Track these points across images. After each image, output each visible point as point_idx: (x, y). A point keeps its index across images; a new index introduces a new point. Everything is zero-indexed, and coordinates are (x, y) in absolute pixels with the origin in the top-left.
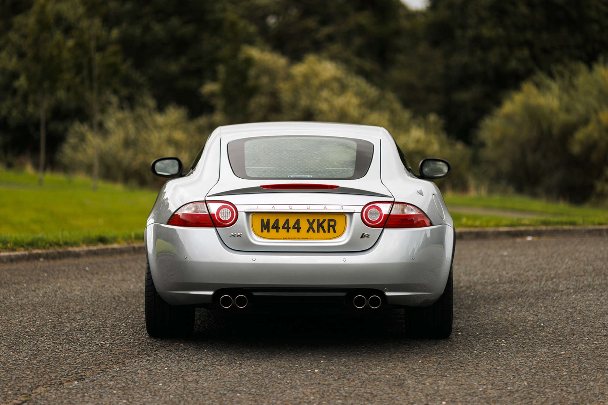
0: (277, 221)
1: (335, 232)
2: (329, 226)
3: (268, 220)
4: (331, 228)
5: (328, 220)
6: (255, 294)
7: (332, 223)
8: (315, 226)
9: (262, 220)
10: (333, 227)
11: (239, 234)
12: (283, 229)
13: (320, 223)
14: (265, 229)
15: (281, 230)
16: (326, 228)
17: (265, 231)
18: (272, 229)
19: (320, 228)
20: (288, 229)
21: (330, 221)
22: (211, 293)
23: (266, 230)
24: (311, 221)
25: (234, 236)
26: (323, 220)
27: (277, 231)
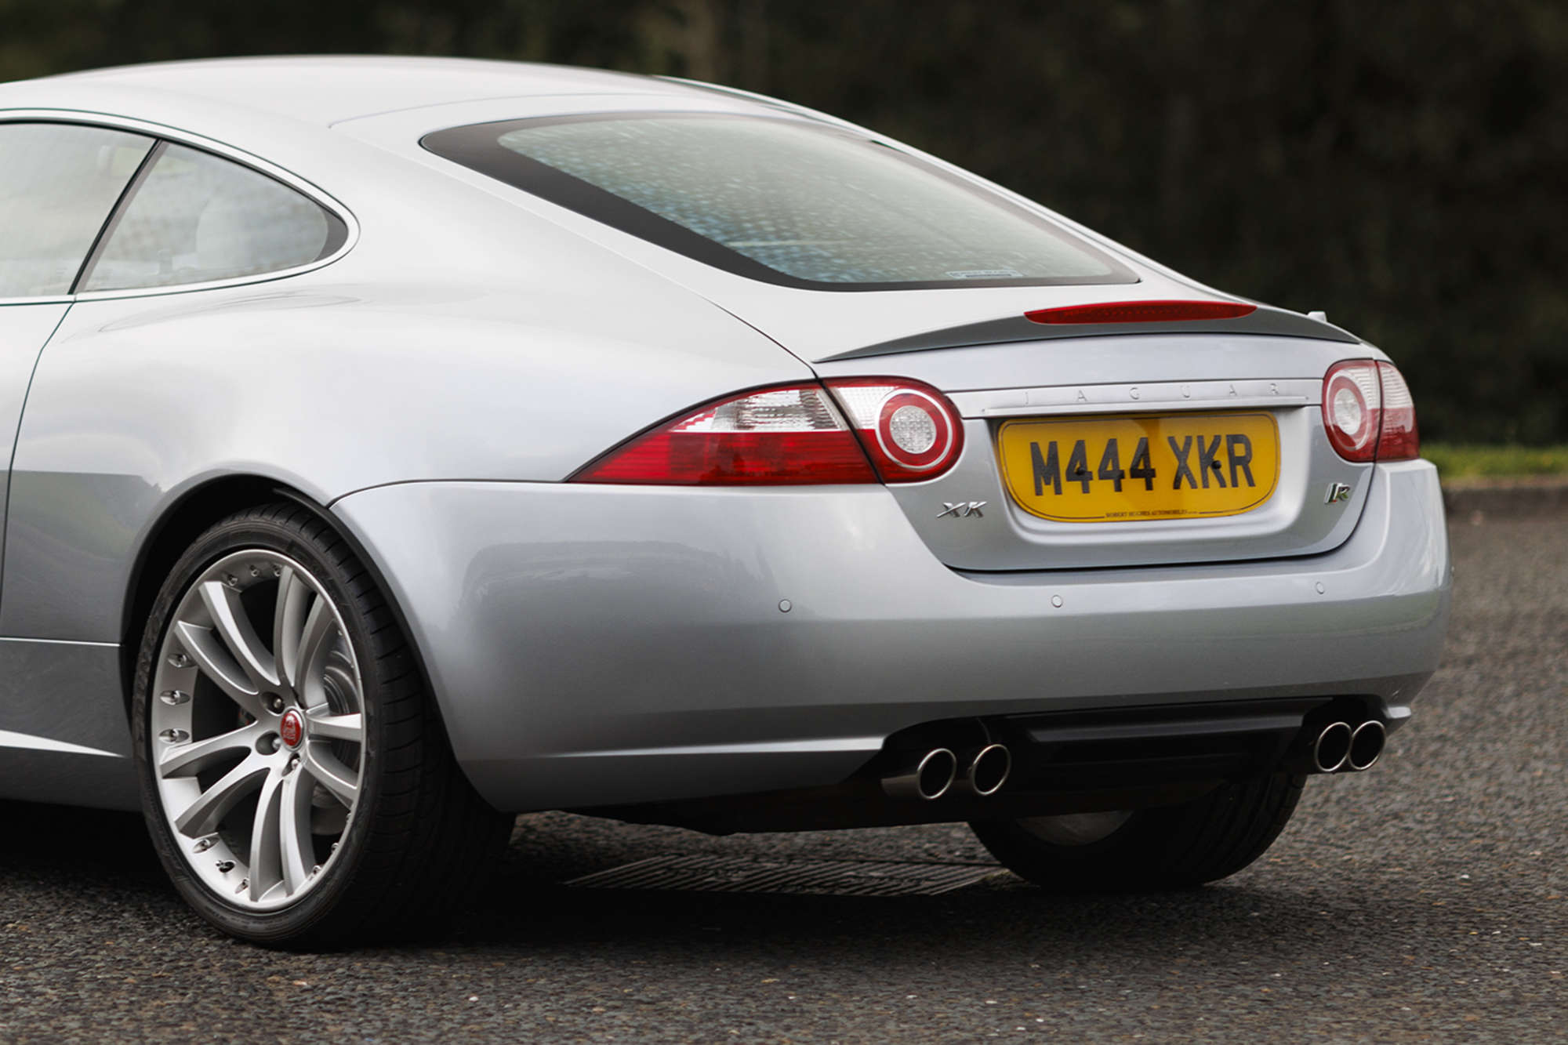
0: (1080, 449)
1: (1251, 483)
2: (1234, 461)
3: (1053, 446)
4: (1239, 469)
5: (1228, 436)
6: (1042, 736)
7: (1240, 450)
8: (1194, 463)
9: (1035, 448)
10: (1245, 461)
11: (973, 505)
12: (1101, 478)
13: (1207, 449)
14: (1048, 483)
15: (1095, 484)
16: (1225, 470)
17: (1048, 489)
18: (1069, 479)
19: (1210, 470)
20: (1118, 478)
21: (1234, 439)
22: (875, 743)
23: (1051, 487)
24: (1181, 444)
25: (955, 513)
26: (1212, 439)
27: (1086, 490)
